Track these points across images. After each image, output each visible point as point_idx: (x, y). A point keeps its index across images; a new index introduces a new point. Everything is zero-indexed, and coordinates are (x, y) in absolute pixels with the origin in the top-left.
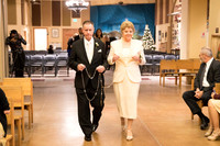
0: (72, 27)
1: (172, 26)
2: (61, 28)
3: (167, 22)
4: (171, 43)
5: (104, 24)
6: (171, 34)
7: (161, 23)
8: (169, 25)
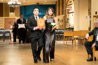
0: (10, 17)
1: (66, 16)
2: (4, 18)
3: (63, 14)
4: (65, 25)
5: (27, 16)
6: (65, 20)
7: (59, 15)
8: (64, 15)
